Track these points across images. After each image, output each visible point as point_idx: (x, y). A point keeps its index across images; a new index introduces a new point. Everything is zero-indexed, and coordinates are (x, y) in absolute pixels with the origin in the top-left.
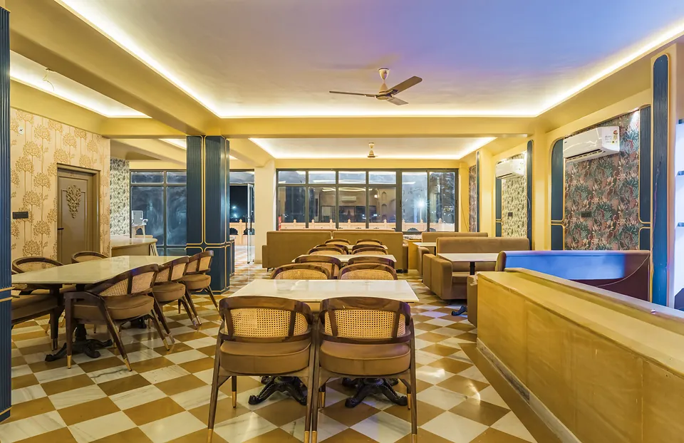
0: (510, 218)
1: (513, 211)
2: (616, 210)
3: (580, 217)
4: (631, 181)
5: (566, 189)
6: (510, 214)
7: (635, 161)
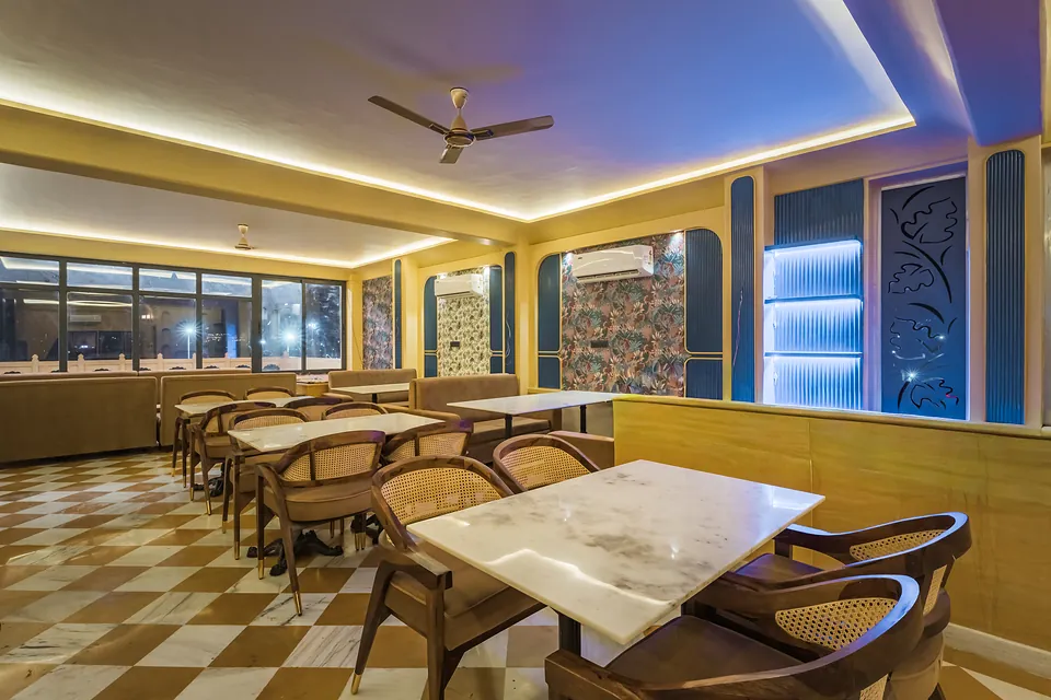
0: (454, 349)
1: (462, 341)
2: (648, 338)
3: (589, 347)
4: (671, 308)
5: (563, 314)
6: (455, 344)
7: (677, 287)
